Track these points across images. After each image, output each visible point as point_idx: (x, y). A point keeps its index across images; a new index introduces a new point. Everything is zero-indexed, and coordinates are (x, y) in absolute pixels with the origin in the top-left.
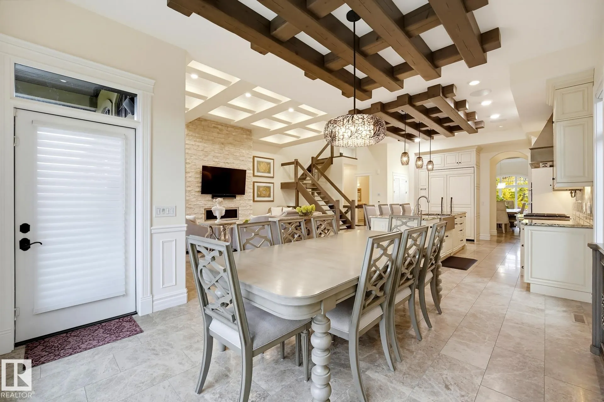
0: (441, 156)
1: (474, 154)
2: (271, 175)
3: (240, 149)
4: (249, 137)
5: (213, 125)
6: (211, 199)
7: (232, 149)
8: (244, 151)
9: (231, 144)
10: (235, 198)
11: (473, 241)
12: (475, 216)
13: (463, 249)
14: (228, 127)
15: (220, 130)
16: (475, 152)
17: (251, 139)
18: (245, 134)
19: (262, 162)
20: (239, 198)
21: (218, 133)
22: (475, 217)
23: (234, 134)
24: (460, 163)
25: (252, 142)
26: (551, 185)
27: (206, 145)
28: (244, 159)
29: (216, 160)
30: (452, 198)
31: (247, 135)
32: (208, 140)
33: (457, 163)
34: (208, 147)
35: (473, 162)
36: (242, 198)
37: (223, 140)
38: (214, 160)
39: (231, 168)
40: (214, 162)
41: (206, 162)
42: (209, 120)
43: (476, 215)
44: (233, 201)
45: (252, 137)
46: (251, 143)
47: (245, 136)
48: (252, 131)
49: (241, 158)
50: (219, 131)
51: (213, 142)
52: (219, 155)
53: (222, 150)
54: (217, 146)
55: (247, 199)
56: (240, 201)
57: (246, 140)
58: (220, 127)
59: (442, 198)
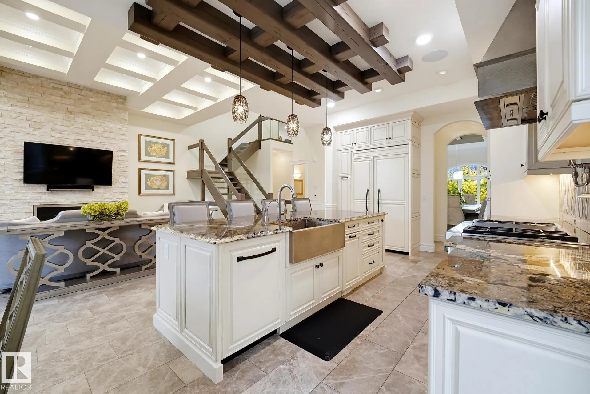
0: (366, 129)
1: (408, 124)
2: (171, 160)
3: (105, 122)
4: (121, 106)
5: (52, 85)
6: (45, 191)
7: (90, 121)
8: (111, 125)
9: (86, 113)
10: (93, 190)
11: (407, 254)
12: (410, 217)
13: (381, 273)
14: (81, 90)
15: (65, 93)
16: (410, 121)
17: (125, 110)
18: (114, 101)
19: (155, 143)
20: (102, 190)
21: (62, 97)
22: (410, 219)
23: (92, 99)
24: (390, 138)
25: (128, 113)
26: (522, 165)
27: (36, 113)
28: (112, 135)
29: (58, 135)
30: (379, 191)
31: (118, 103)
32: (41, 105)
33: (387, 139)
34: (42, 116)
35: (408, 137)
36: (108, 189)
37: (71, 108)
38: (53, 135)
39: (85, 147)
40: (53, 138)
41: (36, 137)
42: (41, 77)
43: (412, 216)
44: (91, 194)
45: (127, 107)
46: (126, 115)
47: (114, 105)
48: (127, 99)
49: (106, 135)
50: (63, 94)
51: (52, 108)
52: (65, 128)
53: (70, 121)
54: (60, 116)
55: (117, 191)
56: (105, 195)
57: (117, 110)
58: (65, 88)
59: (368, 191)
